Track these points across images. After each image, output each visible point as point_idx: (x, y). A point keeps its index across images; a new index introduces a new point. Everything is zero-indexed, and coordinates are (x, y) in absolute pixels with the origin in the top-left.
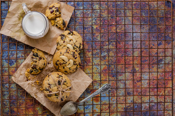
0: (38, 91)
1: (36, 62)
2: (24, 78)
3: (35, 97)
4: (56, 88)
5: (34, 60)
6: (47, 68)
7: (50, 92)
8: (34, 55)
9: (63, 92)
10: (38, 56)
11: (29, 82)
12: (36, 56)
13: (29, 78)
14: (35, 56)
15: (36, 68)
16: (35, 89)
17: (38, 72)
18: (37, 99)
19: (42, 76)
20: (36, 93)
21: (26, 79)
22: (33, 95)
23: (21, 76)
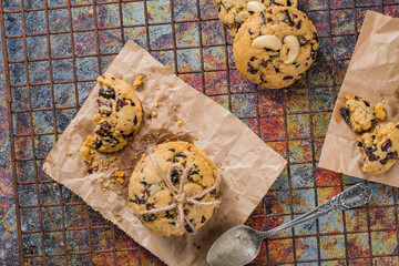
0: (123, 203)
1: (109, 114)
2: (79, 165)
3: (115, 221)
4: (166, 192)
5: (103, 108)
6: (145, 132)
7: (149, 206)
8: (101, 94)
9: (191, 204)
10: (114, 97)
11: (95, 176)
12: (108, 97)
13: (95, 164)
14: (105, 96)
15: (109, 134)
16: (113, 196)
17: (120, 146)
18: (122, 227)
19: (134, 155)
20: (119, 209)
21: (85, 168)
22: (109, 216)
23: (69, 160)
